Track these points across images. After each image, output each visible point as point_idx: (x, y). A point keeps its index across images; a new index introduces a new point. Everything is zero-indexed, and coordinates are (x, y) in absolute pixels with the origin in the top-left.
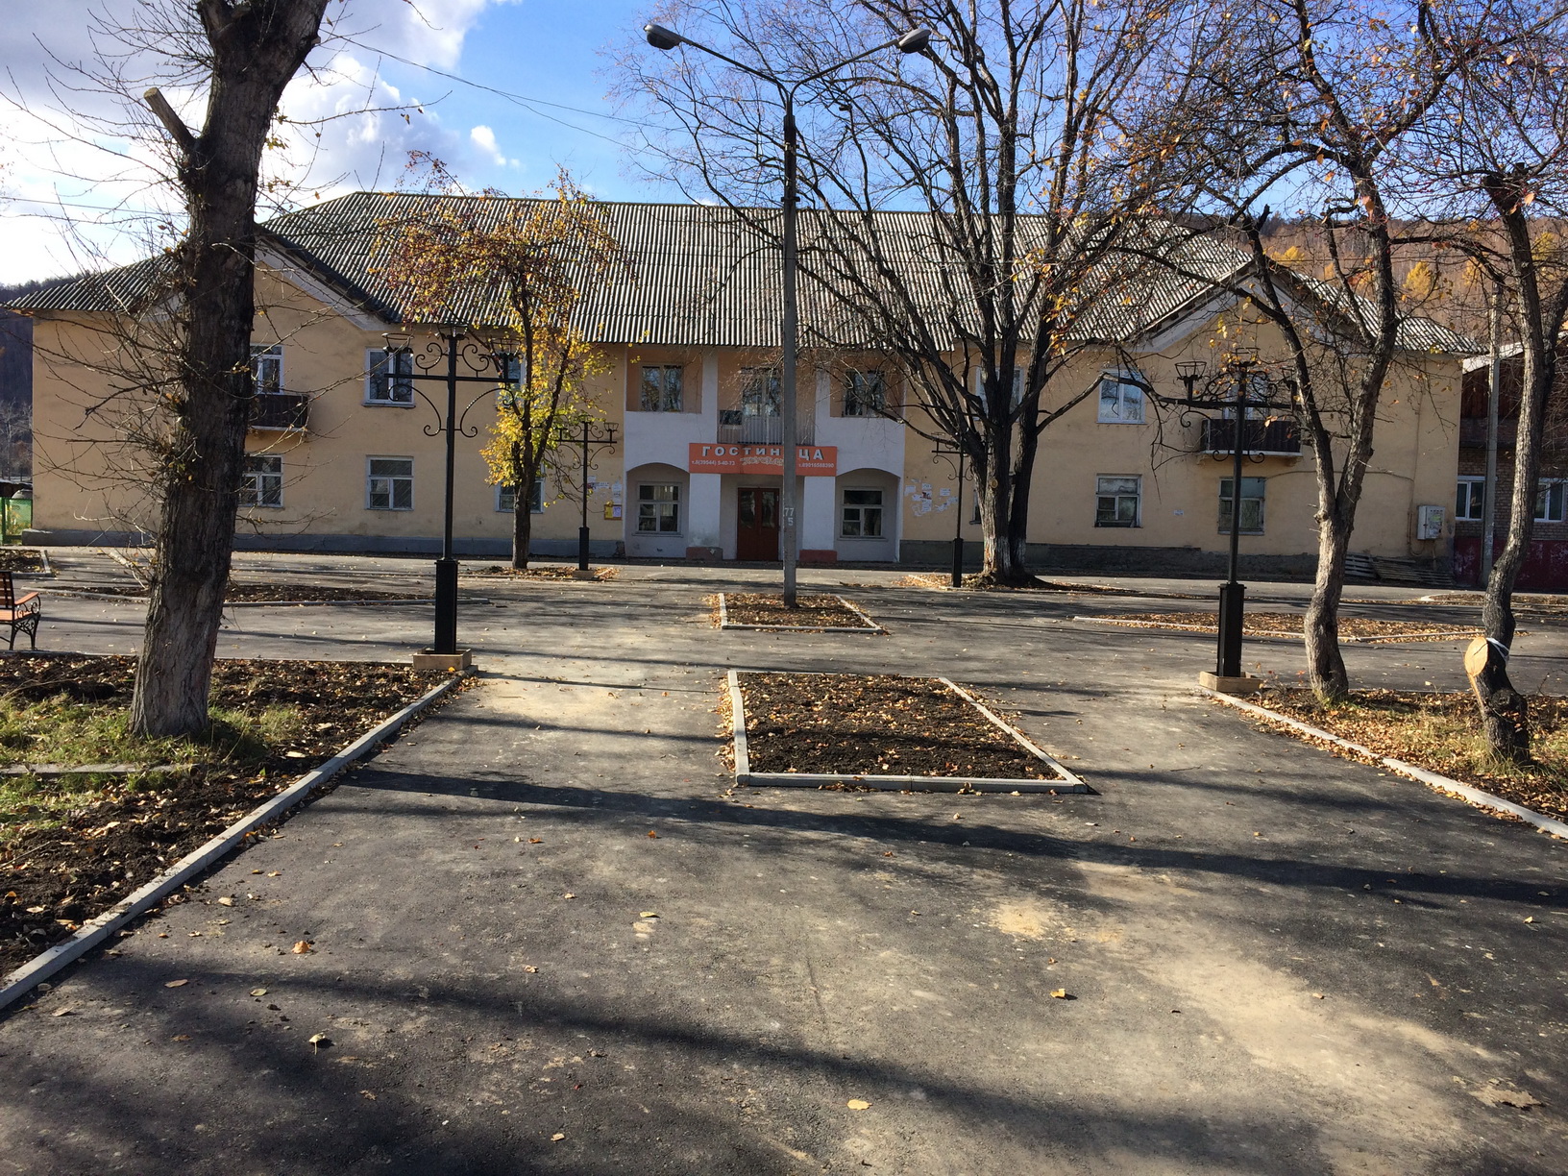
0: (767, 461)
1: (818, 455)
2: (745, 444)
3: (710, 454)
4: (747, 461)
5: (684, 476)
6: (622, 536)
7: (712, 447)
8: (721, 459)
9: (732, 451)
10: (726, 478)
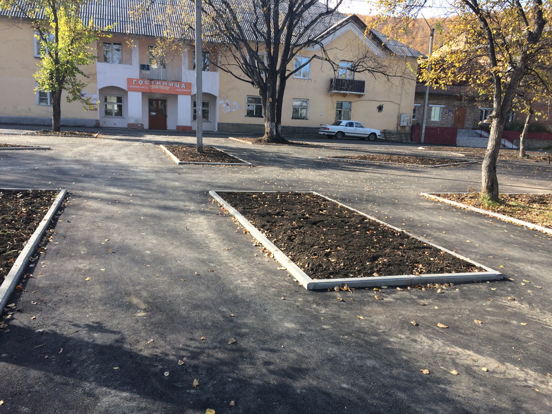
0: (162, 87)
1: (183, 86)
2: (152, 80)
3: (137, 83)
4: (153, 87)
5: (125, 92)
6: (98, 118)
7: (138, 80)
8: (141, 85)
9: (147, 82)
10: (144, 94)
